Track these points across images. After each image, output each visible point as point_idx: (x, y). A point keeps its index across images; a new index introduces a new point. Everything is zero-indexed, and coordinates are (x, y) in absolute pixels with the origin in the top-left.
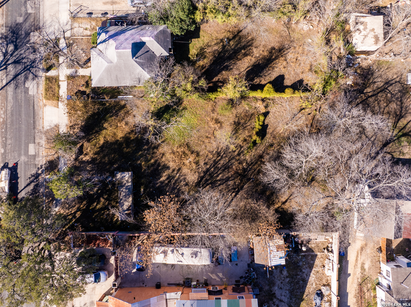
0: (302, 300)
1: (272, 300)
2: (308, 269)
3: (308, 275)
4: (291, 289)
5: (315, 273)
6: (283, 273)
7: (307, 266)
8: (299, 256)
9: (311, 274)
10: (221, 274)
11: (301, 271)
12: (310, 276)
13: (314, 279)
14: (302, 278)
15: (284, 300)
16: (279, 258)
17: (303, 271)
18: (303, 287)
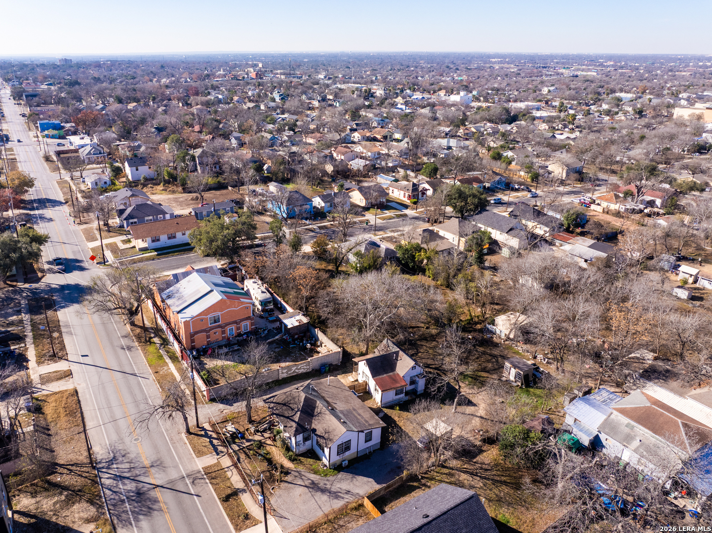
2: (291, 360)
6: (276, 349)
14: (279, 359)
16: (291, 323)
17: (287, 358)
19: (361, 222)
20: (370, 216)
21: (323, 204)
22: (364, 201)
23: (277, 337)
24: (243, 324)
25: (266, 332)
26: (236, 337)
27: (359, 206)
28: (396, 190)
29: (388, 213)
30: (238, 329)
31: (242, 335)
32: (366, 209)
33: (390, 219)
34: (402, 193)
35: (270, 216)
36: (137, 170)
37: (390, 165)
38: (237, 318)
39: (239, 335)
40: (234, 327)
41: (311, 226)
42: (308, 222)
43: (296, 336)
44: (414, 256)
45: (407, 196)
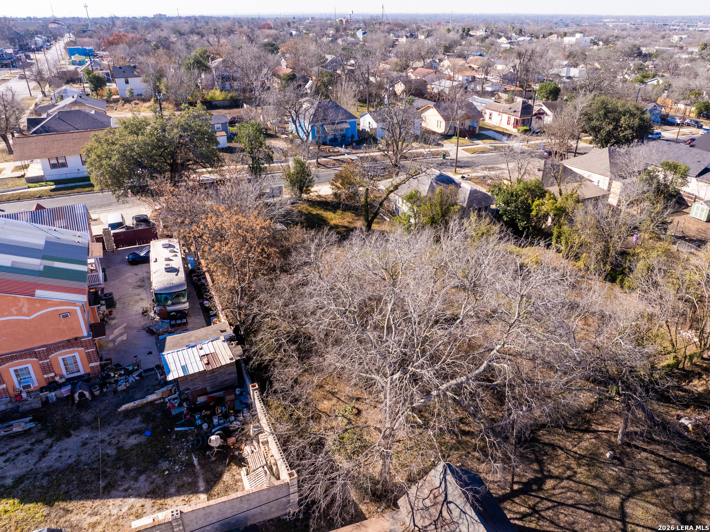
0: (49, 503)
1: (50, 435)
2: (148, 487)
3: (126, 494)
4: (81, 466)
5: (134, 510)
6: (132, 437)
7: (159, 481)
8: (188, 453)
9: (131, 501)
10: (125, 338)
11: (140, 473)
12: (125, 497)
13: (114, 512)
14: (116, 482)
15: (43, 459)
16: (183, 364)
17: (142, 478)
18: (86, 492)
19: (435, 154)
20: (449, 146)
21: (374, 125)
22: (443, 123)
23: (151, 398)
24: (59, 358)
25: (135, 376)
26: (42, 389)
27: (434, 133)
28: (495, 114)
29: (481, 144)
30: (47, 368)
31: (60, 386)
32: (446, 136)
33: (483, 152)
34: (505, 117)
35: (286, 140)
36: (127, 82)
37: (489, 89)
38: (36, 343)
39: (52, 385)
40: (30, 365)
41: (346, 156)
42: (342, 150)
43: (201, 399)
44: (529, 206)
45: (512, 121)
